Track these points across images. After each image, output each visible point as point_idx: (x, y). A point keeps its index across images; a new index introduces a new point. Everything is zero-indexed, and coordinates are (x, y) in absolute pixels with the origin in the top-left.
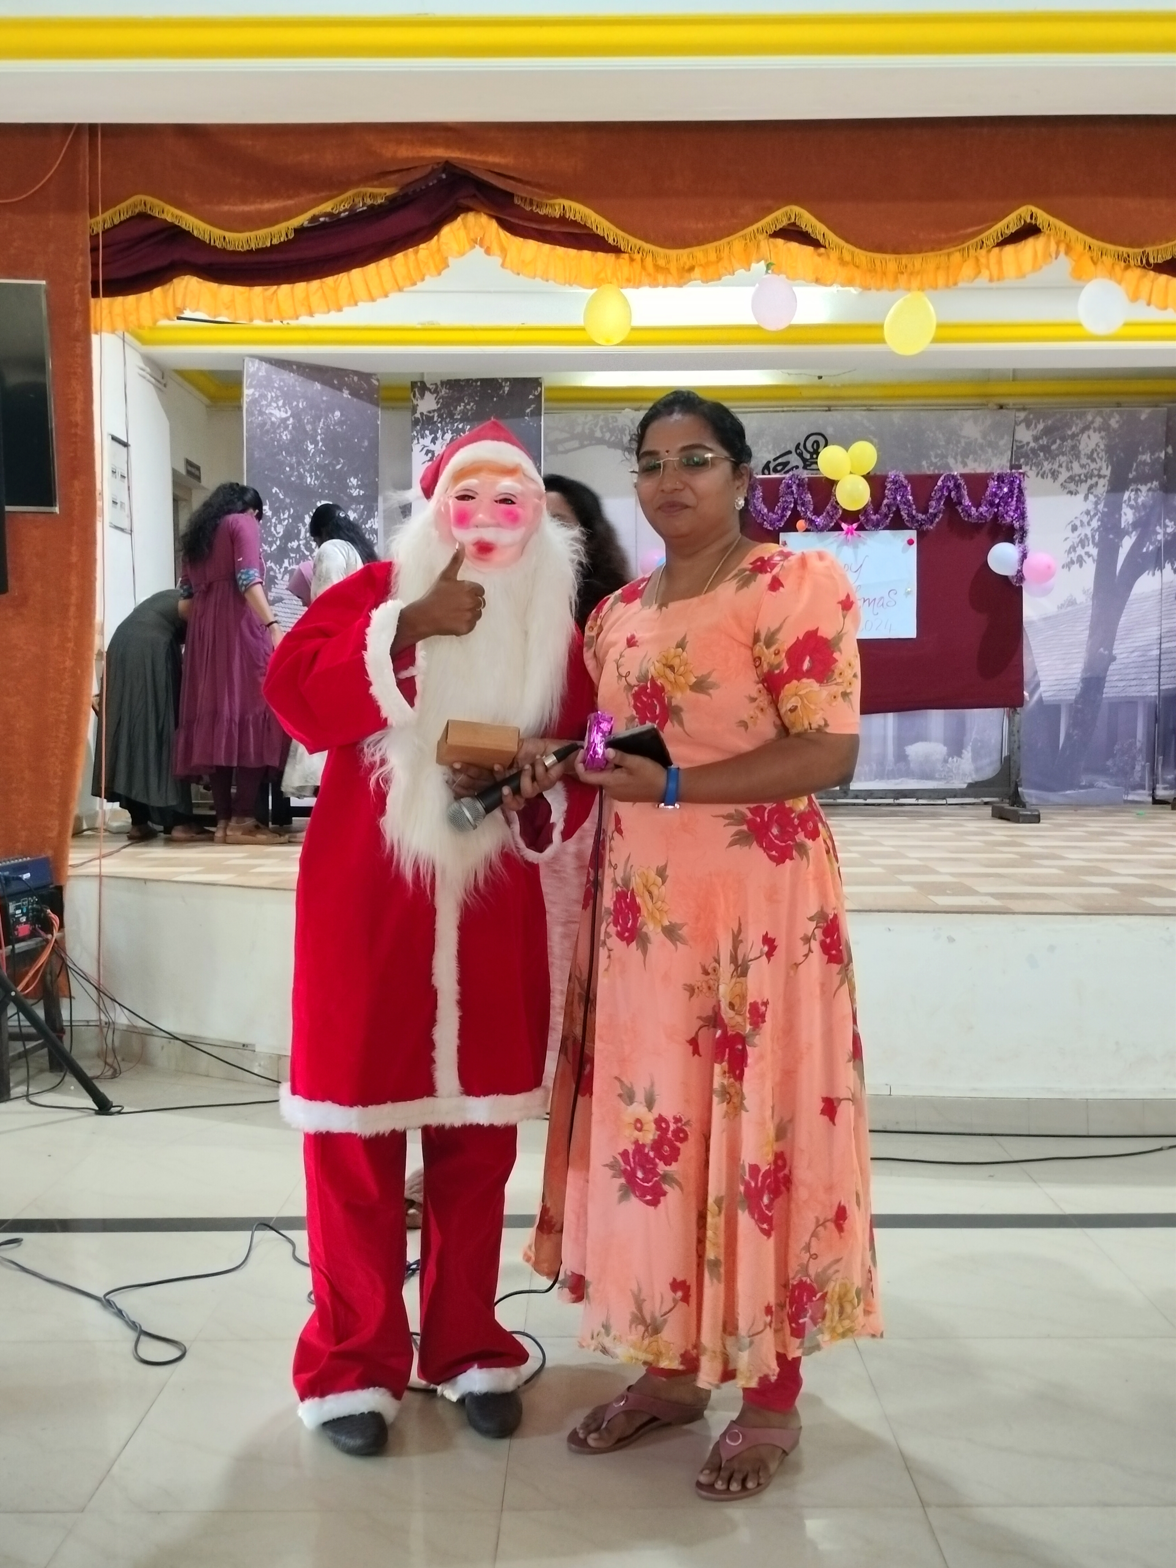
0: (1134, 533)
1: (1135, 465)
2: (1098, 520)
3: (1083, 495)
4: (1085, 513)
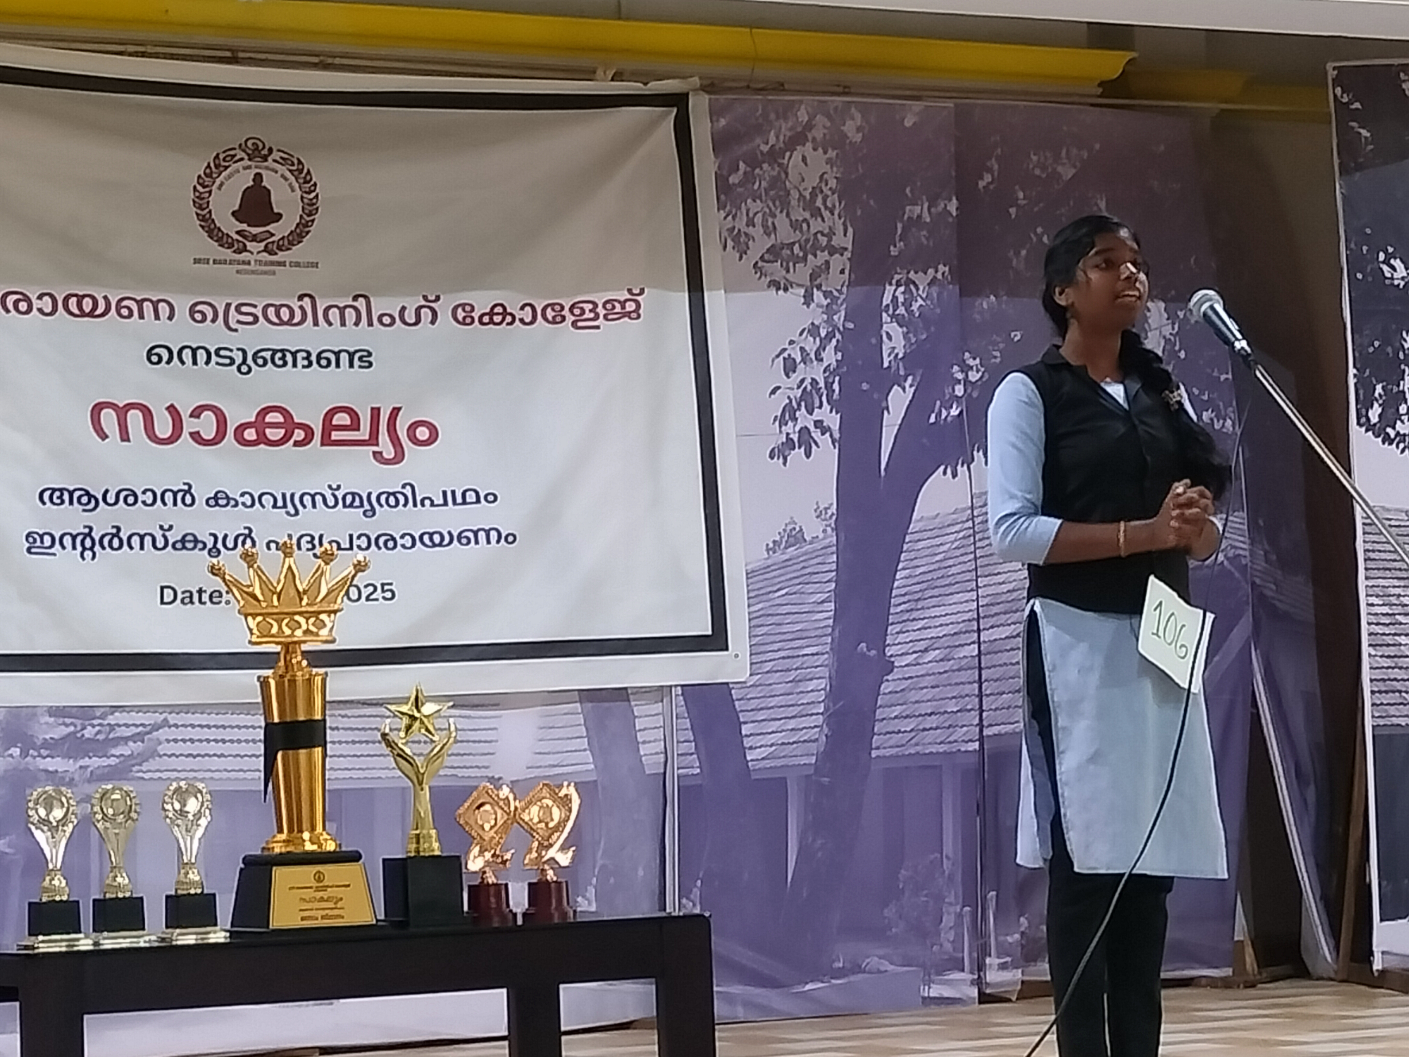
0: (910, 378)
1: (900, 226)
2: (837, 349)
3: (802, 291)
4: (809, 331)
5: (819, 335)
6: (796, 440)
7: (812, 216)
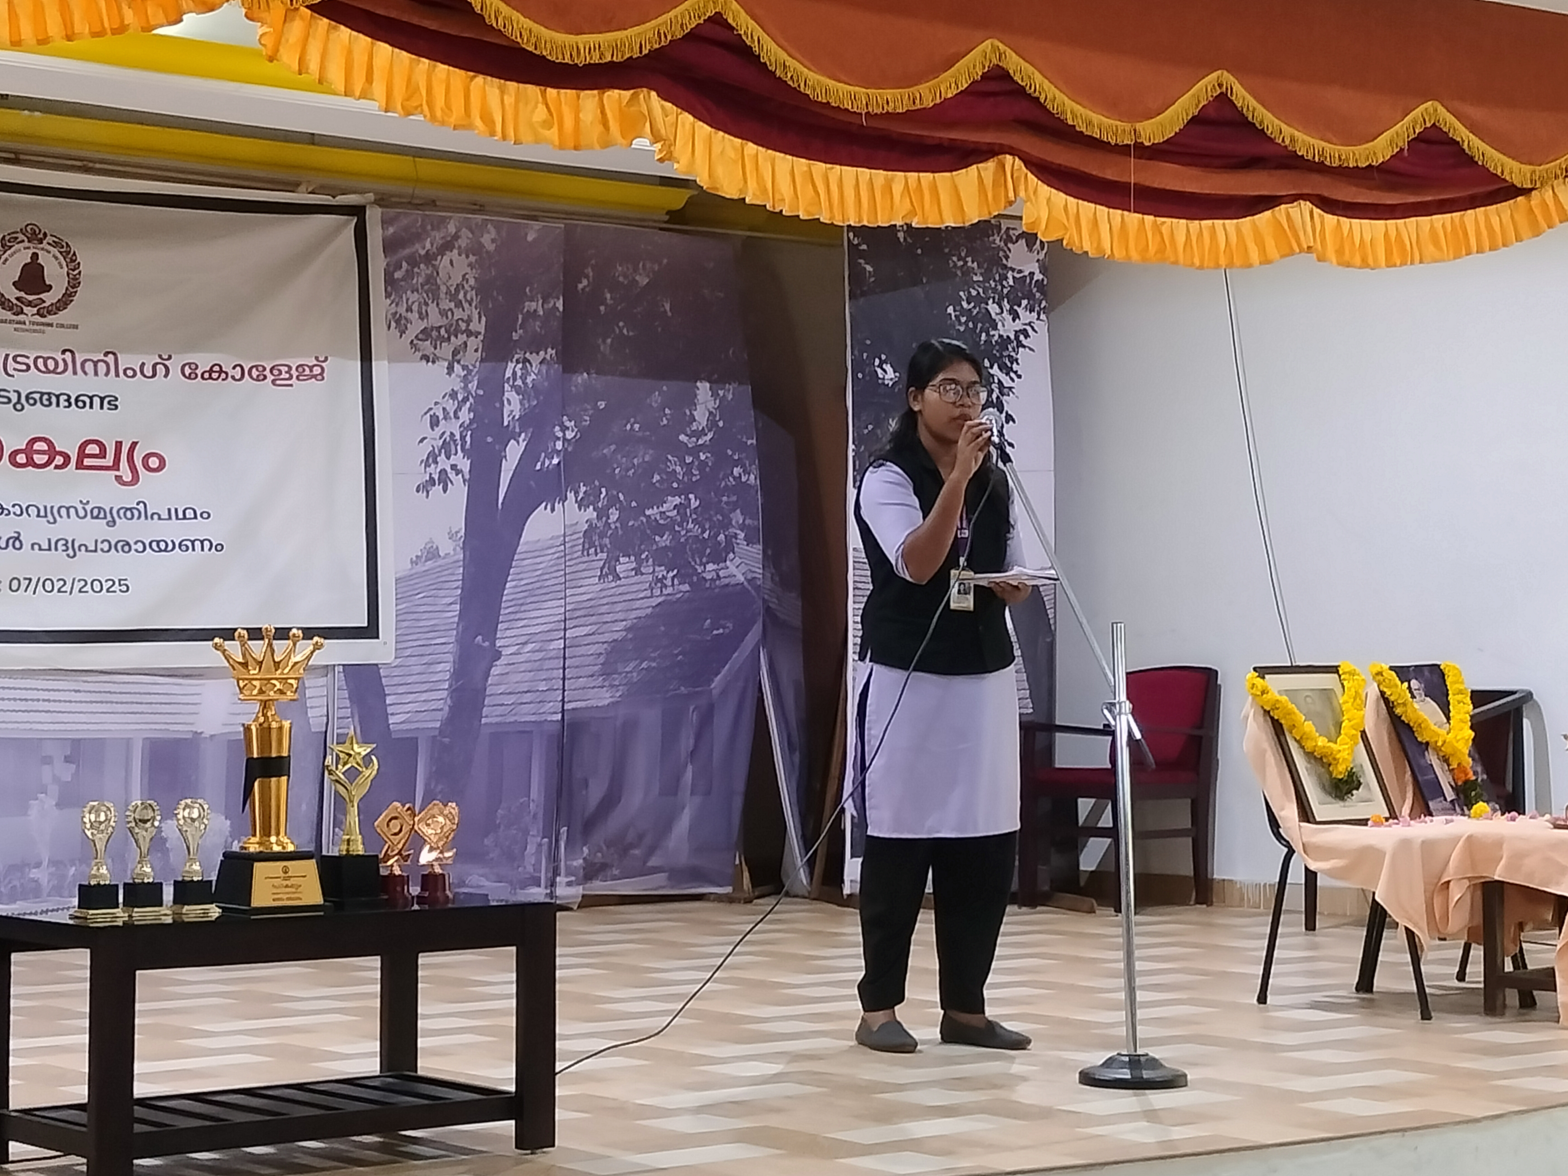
0: (523, 435)
1: (520, 317)
2: (470, 410)
3: (446, 364)
4: (450, 395)
5: (457, 398)
6: (436, 478)
7: (456, 306)
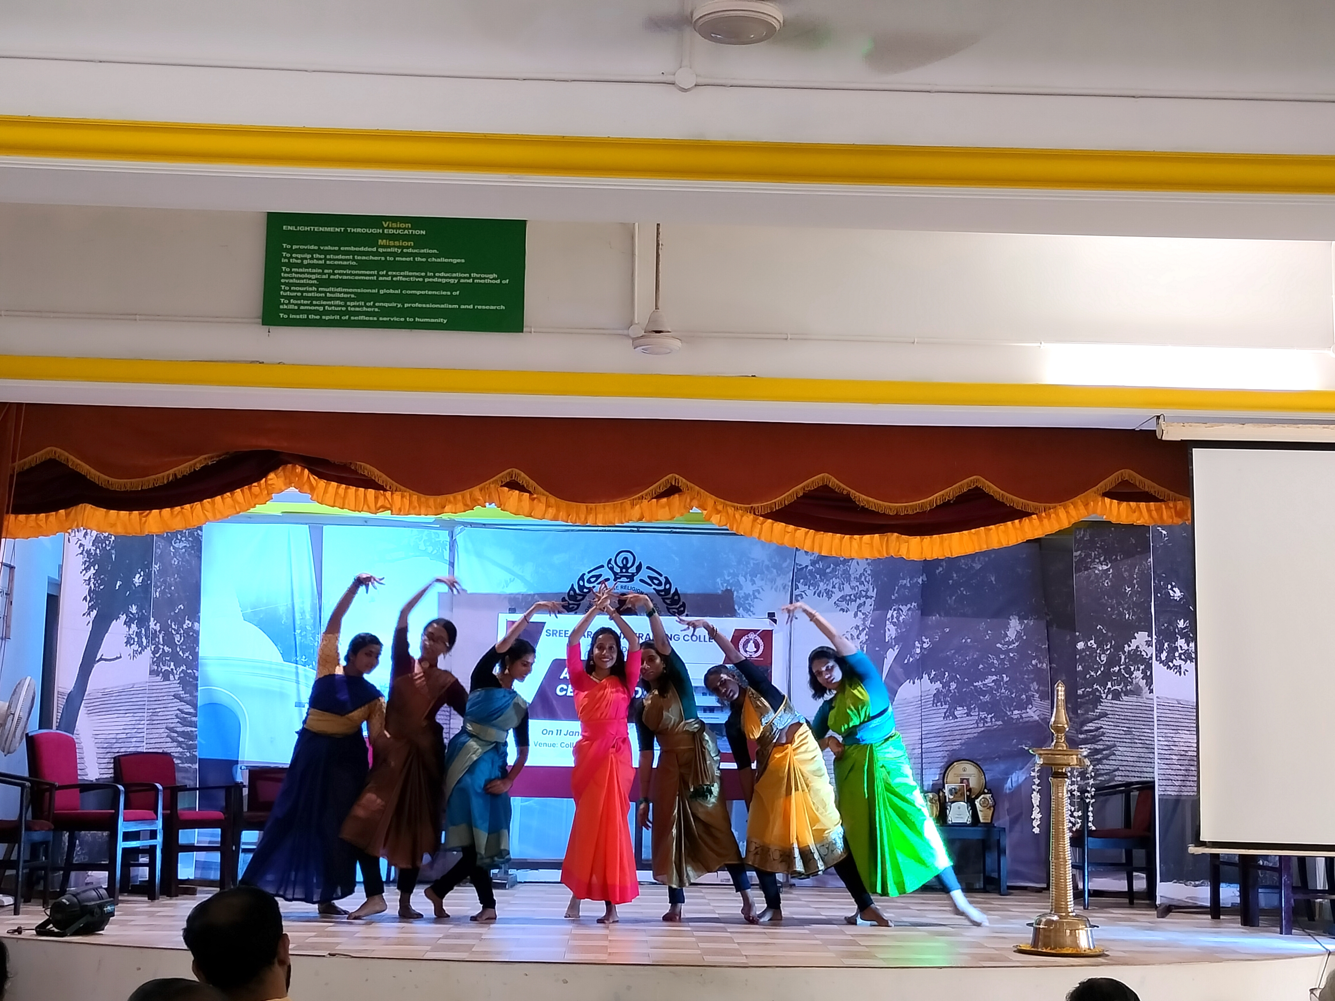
0: (897, 646)
1: (897, 588)
2: (866, 635)
3: (853, 612)
4: (855, 628)
5: (859, 629)
7: (860, 584)
